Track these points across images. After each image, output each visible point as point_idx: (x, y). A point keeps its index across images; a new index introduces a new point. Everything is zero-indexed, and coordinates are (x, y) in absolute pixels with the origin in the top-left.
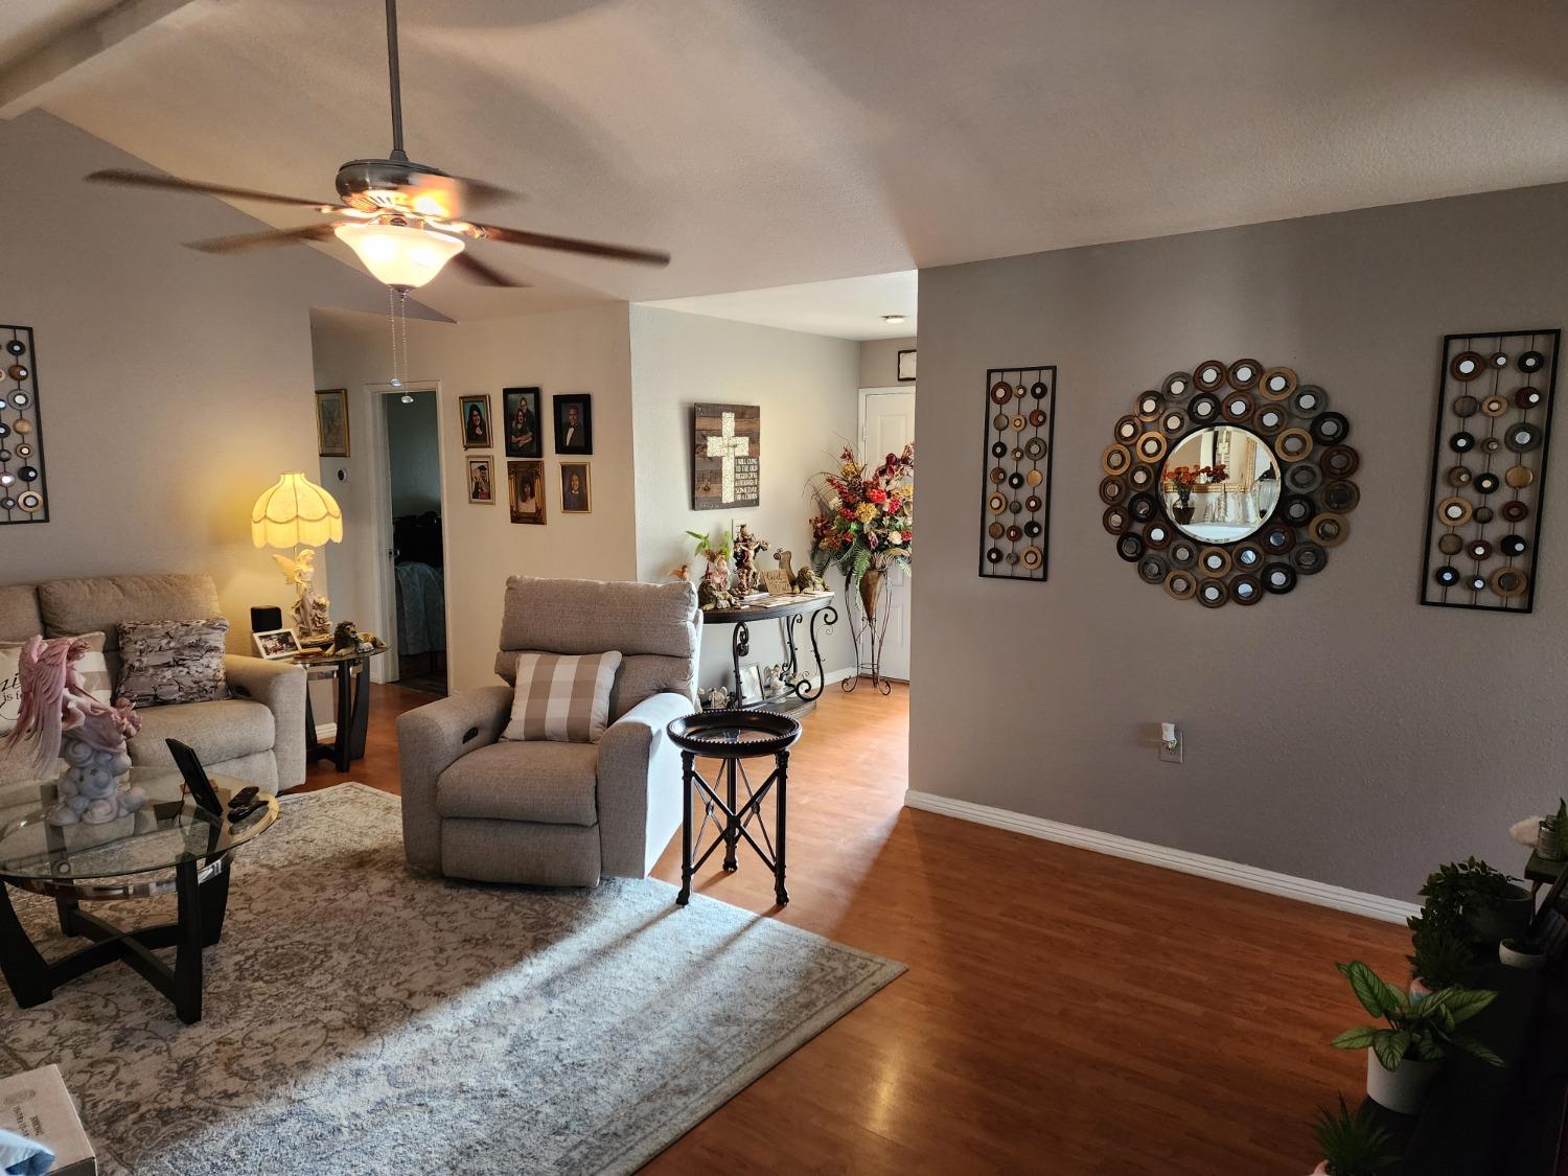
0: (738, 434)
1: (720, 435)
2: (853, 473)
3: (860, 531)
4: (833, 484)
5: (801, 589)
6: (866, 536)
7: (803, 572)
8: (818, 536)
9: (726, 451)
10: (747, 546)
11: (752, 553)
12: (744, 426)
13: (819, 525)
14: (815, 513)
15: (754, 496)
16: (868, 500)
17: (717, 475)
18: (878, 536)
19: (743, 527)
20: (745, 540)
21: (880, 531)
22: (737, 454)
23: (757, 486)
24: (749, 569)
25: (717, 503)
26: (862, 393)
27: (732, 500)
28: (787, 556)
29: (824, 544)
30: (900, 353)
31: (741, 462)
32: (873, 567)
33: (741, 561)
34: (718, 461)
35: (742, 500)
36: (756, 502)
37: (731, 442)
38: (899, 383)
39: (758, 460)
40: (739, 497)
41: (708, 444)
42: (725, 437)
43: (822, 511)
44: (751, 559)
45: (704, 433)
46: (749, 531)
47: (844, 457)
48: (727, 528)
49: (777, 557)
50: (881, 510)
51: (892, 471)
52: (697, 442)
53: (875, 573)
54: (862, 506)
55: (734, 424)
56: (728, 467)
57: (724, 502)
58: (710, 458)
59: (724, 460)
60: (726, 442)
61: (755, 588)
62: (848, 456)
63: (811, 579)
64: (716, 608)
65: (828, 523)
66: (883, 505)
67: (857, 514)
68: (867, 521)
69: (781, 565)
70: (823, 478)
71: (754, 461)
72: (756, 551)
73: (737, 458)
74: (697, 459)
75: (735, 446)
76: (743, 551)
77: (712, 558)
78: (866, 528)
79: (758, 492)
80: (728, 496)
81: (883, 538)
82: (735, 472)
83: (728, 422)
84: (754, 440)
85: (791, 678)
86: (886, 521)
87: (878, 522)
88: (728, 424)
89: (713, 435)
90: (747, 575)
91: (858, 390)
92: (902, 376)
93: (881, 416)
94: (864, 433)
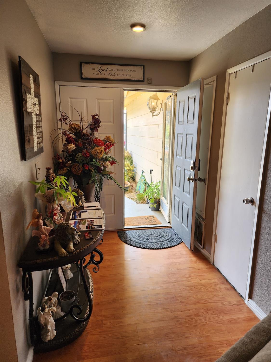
0: (35, 95)
1: (30, 93)
4: (66, 136)
9: (33, 108)
12: (36, 90)
13: (61, 160)
17: (32, 129)
22: (36, 112)
23: (42, 137)
26: (57, 84)
27: (37, 149)
30: (81, 63)
31: (37, 118)
36: (43, 150)
37: (34, 101)
38: (82, 80)
40: (39, 147)
41: (27, 99)
42: (32, 96)
45: (25, 88)
51: (96, 129)
54: (97, 148)
56: (34, 122)
57: (35, 151)
58: (28, 113)
59: (33, 116)
63: (81, 196)
71: (40, 118)
73: (36, 115)
74: (24, 113)
75: (35, 105)
79: (43, 142)
80: (36, 145)
82: (37, 127)
83: (32, 83)
84: (40, 103)
91: (54, 82)
92: (84, 76)
93: (70, 98)
94: (60, 107)
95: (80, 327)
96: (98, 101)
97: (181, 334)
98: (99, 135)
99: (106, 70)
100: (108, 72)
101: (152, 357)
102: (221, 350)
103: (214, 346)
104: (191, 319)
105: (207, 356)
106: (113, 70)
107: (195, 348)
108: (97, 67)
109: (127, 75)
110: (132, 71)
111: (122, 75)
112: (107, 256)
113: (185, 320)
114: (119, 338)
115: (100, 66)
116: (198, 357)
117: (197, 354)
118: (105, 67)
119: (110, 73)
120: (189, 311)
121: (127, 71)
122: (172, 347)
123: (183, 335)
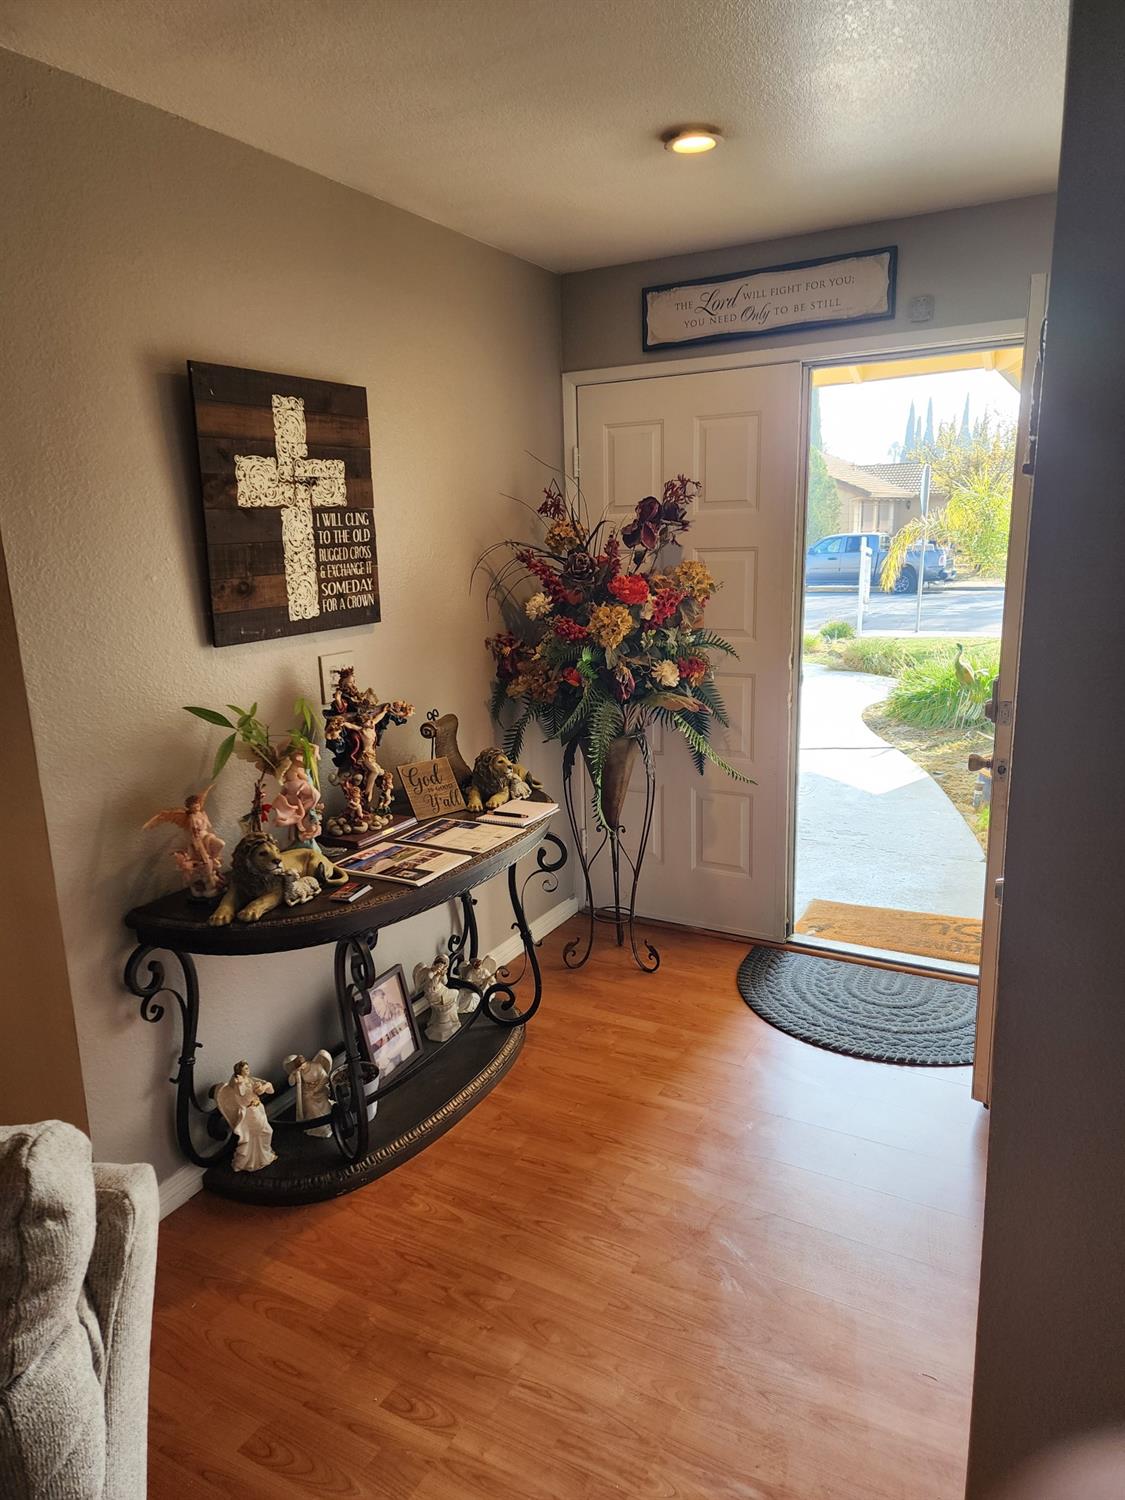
0: (317, 450)
1: (273, 454)
2: (571, 541)
3: (598, 664)
4: (530, 566)
5: (485, 798)
6: (612, 674)
7: (485, 760)
8: (505, 675)
9: (289, 493)
10: (357, 721)
11: (371, 734)
12: (330, 434)
13: (507, 650)
14: (495, 626)
15: (366, 600)
16: (612, 599)
17: (272, 555)
18: (636, 672)
19: (345, 674)
20: (352, 708)
21: (636, 662)
22: (318, 502)
23: (373, 576)
24: (366, 771)
25: (276, 623)
26: (569, 382)
27: (313, 612)
28: (450, 726)
29: (517, 688)
30: (645, 292)
31: (329, 520)
32: (620, 732)
33: (347, 754)
34: (271, 518)
35: (339, 610)
36: (371, 614)
37: (299, 472)
38: (646, 356)
39: (370, 517)
40: (333, 605)
41: (239, 474)
42: (283, 458)
43: (507, 618)
44: (369, 749)
45: (223, 444)
46: (359, 683)
47: (544, 509)
48: (308, 680)
49: (426, 731)
50: (636, 617)
51: (650, 535)
52: (204, 471)
53: (622, 743)
54: (602, 611)
55: (303, 426)
56: (297, 531)
57: (294, 618)
58: (245, 510)
59: (286, 515)
60: (287, 470)
61: (382, 813)
62: (553, 506)
63: (504, 774)
64: (282, 905)
65: (522, 645)
66: (640, 607)
67: (591, 628)
68: (612, 643)
69: (438, 751)
70: (508, 553)
71: (361, 518)
72: (380, 727)
73: (317, 511)
74: (211, 514)
75: (312, 482)
76: (349, 734)
77: (269, 763)
78: (610, 657)
79: (375, 591)
80: (303, 600)
81: (643, 674)
82: (317, 546)
83: (289, 421)
84: (359, 471)
85: (467, 970)
86: (647, 639)
87: (632, 642)
88: (289, 426)
89: (247, 453)
90: (363, 786)
91: (561, 376)
92: (654, 337)
93: (609, 426)
94: (576, 463)
95: (338, 1176)
96: (701, 425)
97: (585, 1348)
98: (699, 557)
99: (732, 302)
100: (742, 304)
101: (429, 1351)
102: (661, 1476)
103: (655, 1447)
104: (678, 1327)
105: (589, 1457)
106: (760, 294)
107: (582, 1410)
108: (696, 295)
109: (817, 306)
110: (839, 281)
111: (796, 307)
112: (635, 1016)
113: (653, 1318)
114: (407, 1257)
115: (709, 288)
116: (559, 1441)
117: (566, 1432)
118: (727, 289)
119: (749, 308)
120: (705, 1300)
121: (815, 286)
122: (517, 1364)
123: (590, 1356)
